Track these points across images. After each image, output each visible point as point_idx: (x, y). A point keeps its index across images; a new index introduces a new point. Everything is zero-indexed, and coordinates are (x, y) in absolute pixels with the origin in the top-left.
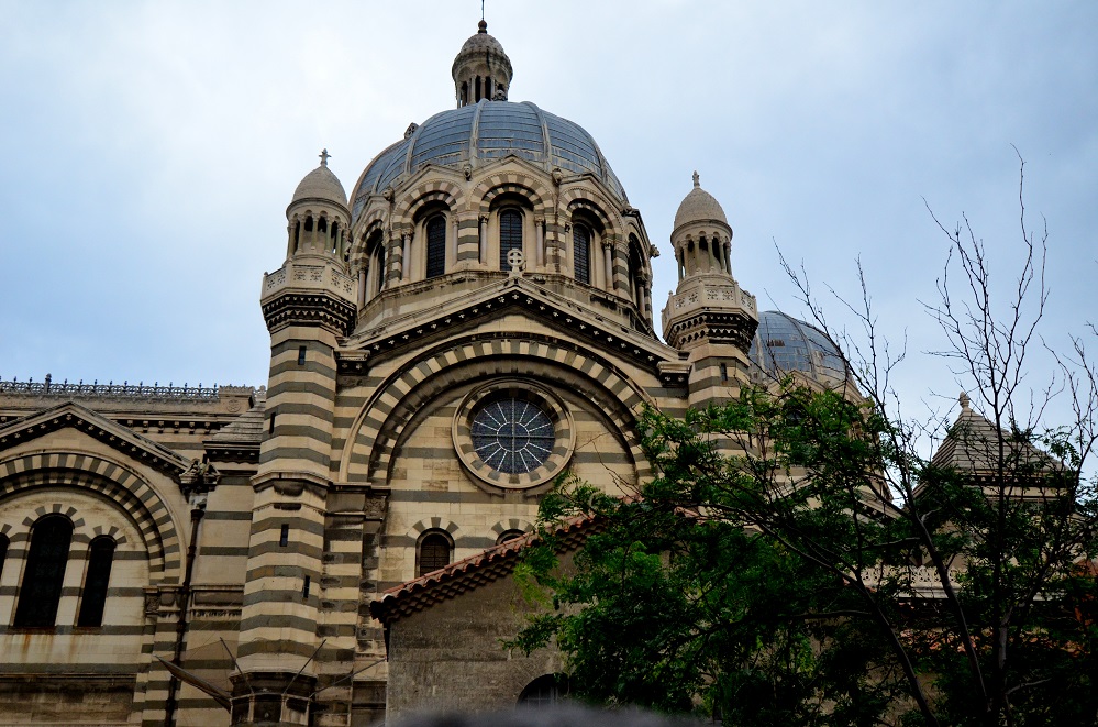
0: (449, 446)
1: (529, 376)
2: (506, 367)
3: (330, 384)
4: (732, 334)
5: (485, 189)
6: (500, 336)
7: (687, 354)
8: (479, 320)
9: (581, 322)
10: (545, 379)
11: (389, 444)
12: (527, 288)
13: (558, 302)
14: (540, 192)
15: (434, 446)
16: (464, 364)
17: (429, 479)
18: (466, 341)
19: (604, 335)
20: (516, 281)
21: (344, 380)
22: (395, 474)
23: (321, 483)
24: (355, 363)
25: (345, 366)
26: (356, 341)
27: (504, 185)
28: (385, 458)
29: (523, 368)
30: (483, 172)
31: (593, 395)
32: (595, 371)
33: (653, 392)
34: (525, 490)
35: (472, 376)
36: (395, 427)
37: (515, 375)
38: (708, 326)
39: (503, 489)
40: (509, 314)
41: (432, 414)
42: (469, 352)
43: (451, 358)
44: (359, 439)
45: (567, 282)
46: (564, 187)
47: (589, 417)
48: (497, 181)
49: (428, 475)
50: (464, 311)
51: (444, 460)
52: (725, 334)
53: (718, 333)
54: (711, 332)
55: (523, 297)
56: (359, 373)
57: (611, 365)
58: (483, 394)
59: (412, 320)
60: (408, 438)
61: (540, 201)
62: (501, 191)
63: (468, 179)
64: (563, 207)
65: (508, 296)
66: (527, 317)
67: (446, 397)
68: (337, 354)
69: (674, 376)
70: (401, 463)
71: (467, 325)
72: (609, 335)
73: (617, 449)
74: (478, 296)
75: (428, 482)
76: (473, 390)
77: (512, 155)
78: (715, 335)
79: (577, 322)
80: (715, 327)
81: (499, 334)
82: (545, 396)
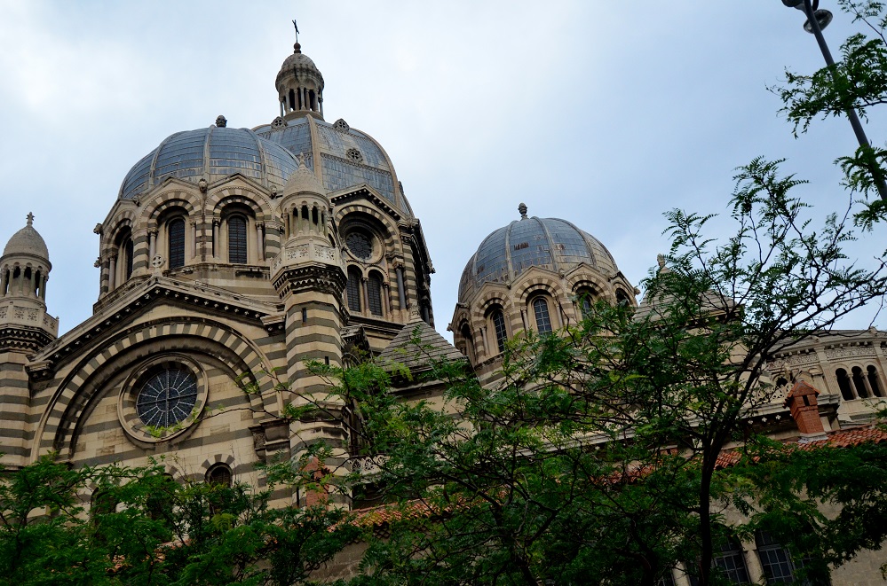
0: (115, 419)
1: (174, 351)
2: (156, 348)
3: (24, 392)
4: (310, 283)
5: (151, 209)
6: (148, 325)
7: (283, 306)
8: (134, 316)
9: (204, 300)
10: (185, 350)
11: (71, 426)
12: (164, 282)
13: (187, 288)
14: (191, 201)
15: (105, 421)
16: (123, 353)
17: (100, 447)
18: (123, 335)
19: (222, 305)
20: (156, 279)
21: (36, 386)
22: (78, 448)
23: (12, 469)
24: (41, 372)
25: (35, 375)
26: (42, 354)
27: (166, 202)
28: (68, 438)
29: (168, 345)
30: (150, 197)
31: (219, 354)
32: (219, 335)
33: (261, 342)
34: (170, 440)
35: (131, 360)
36: (76, 413)
37: (163, 352)
38: (290, 281)
39: (154, 443)
40: (155, 306)
41: (104, 397)
42: (126, 343)
43: (113, 350)
44: (46, 428)
45: (211, 268)
46: (210, 192)
47: (219, 371)
48: (160, 201)
49: (101, 444)
50: (120, 312)
51: (112, 430)
52: (304, 284)
53: (298, 285)
54: (292, 285)
55: (163, 290)
56: (47, 378)
57: (229, 328)
58: (142, 372)
59: (81, 329)
60: (87, 419)
61: (192, 208)
62: (164, 207)
63: (138, 205)
64: (210, 207)
65: (152, 293)
66: (169, 305)
67: (115, 381)
68: (27, 368)
69: (275, 326)
70: (82, 439)
71: (125, 322)
72: (225, 305)
73: (238, 393)
74: (128, 299)
75: (100, 449)
76: (134, 371)
77: (170, 178)
78: (296, 287)
79: (202, 300)
80: (295, 280)
81: (147, 323)
82: (187, 363)
